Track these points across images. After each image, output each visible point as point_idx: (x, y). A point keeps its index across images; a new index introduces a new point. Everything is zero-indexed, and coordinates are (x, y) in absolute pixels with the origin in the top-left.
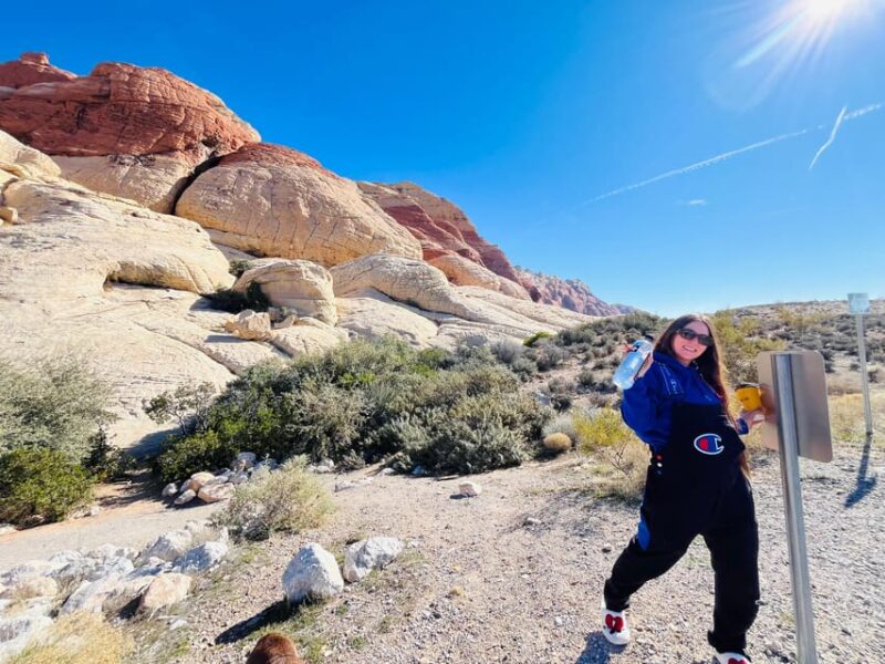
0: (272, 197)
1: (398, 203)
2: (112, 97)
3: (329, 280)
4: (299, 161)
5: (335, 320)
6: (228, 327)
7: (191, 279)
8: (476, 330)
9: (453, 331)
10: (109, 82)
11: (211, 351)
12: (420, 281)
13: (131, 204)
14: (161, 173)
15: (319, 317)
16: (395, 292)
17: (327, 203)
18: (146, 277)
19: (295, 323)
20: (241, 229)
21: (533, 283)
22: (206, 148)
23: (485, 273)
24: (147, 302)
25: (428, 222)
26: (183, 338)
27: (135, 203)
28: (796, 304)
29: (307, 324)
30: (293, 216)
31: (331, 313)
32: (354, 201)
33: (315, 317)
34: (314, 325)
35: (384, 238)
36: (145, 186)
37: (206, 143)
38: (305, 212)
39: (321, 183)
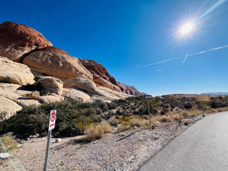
0: (52, 60)
1: (88, 65)
2: (8, 30)
3: (62, 83)
4: (61, 52)
5: (61, 94)
6: (27, 95)
7: (19, 81)
8: (100, 98)
9: (94, 98)
10: (8, 26)
11: (18, 102)
12: (88, 85)
13: (6, 59)
14: (20, 51)
15: (57, 93)
16: (81, 88)
17: (68, 63)
18: (4, 79)
19: (49, 95)
20: (41, 68)
21: (123, 86)
22: (35, 46)
23: (110, 83)
24: (2, 87)
25: (96, 70)
26: (10, 98)
27: (7, 59)
28: (179, 94)
29: (52, 95)
30: (58, 66)
31: (61, 92)
32: (75, 63)
33: (55, 93)
34: (54, 95)
35: (83, 73)
36: (14, 54)
37: (35, 45)
38: (61, 65)
39: (67, 58)
